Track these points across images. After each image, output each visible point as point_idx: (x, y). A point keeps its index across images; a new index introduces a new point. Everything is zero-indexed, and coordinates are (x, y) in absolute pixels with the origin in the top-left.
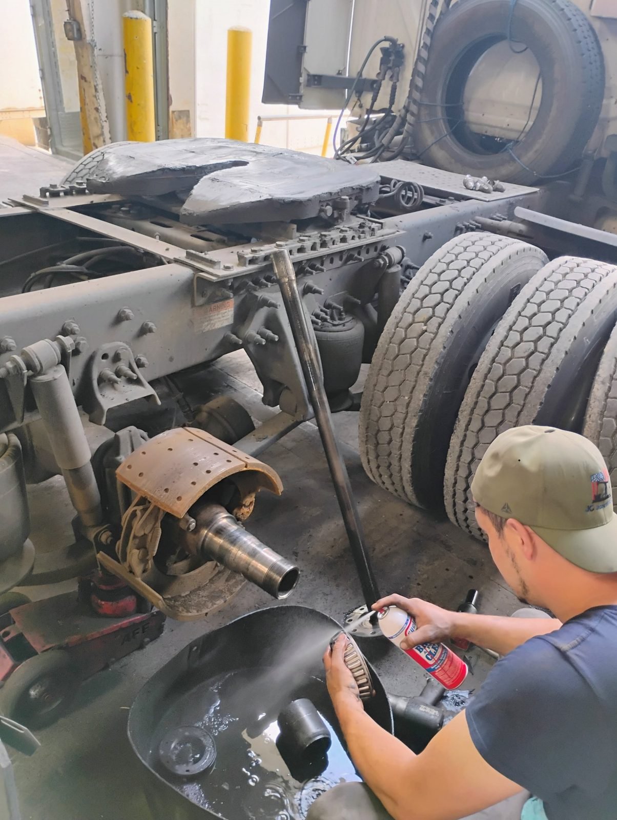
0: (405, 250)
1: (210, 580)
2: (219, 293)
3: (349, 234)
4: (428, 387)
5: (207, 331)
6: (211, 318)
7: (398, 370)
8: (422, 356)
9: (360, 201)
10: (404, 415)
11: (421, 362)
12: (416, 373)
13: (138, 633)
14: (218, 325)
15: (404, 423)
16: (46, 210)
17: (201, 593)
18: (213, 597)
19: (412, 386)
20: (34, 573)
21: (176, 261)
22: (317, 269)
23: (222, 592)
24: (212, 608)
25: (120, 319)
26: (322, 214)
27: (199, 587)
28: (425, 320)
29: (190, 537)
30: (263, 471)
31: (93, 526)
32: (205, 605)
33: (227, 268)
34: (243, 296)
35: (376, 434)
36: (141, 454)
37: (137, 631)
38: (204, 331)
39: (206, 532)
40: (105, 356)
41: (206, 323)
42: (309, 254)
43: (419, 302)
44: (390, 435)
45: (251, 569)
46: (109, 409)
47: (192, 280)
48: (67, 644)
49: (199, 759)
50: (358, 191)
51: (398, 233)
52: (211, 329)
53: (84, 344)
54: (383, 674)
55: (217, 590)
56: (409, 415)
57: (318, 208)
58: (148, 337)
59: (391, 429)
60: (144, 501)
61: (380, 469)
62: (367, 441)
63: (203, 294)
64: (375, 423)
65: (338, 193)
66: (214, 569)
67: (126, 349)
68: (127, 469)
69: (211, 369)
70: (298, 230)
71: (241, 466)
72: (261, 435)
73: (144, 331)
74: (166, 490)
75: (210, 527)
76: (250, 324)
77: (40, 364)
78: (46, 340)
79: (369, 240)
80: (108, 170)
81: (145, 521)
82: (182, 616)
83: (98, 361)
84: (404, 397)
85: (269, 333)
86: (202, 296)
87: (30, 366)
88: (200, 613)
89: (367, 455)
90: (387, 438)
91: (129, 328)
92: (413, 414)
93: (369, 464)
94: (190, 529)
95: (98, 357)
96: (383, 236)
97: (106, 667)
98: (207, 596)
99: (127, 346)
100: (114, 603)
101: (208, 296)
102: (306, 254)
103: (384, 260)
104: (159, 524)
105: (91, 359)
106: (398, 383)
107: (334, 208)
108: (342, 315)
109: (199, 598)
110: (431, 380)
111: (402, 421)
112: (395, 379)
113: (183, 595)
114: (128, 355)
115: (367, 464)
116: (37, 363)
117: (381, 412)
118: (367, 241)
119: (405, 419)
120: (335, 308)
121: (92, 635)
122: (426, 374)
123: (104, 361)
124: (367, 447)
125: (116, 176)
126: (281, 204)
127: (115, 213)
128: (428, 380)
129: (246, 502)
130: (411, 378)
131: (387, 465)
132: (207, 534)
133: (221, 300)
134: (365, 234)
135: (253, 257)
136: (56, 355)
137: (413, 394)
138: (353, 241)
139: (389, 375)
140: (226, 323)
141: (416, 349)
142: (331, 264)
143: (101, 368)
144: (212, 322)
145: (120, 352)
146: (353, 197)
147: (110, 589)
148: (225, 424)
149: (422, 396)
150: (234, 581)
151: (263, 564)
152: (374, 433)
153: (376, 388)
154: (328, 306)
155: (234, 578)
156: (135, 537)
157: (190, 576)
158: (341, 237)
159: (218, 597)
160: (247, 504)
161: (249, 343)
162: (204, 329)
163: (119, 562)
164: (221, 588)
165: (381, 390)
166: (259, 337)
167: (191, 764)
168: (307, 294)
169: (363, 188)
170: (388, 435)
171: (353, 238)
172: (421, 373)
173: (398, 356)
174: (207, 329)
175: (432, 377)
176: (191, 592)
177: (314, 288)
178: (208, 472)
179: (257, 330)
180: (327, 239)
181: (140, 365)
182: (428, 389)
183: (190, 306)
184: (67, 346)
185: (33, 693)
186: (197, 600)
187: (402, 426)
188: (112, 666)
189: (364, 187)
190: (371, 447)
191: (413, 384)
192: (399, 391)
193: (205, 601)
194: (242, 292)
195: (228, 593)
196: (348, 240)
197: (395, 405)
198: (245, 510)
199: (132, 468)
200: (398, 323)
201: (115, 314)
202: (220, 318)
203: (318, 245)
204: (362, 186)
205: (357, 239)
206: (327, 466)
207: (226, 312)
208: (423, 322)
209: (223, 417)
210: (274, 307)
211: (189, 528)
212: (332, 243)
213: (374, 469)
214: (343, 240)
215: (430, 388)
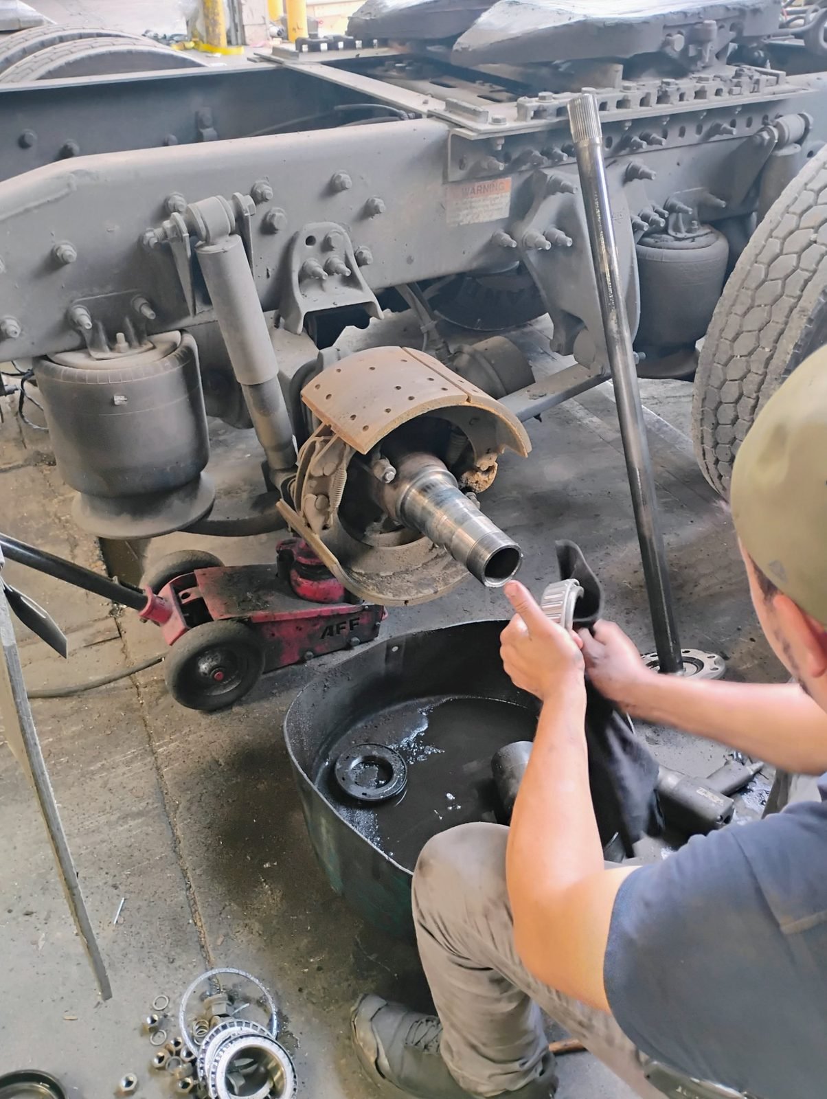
0: (811, 119)
1: (423, 564)
2: (485, 165)
3: (711, 86)
4: (804, 332)
5: (467, 225)
6: (473, 204)
7: (760, 306)
8: (802, 282)
9: (740, 32)
10: (761, 377)
11: (798, 293)
12: (788, 309)
13: (344, 628)
14: (484, 218)
15: (759, 390)
16: (294, 64)
17: (408, 577)
18: (420, 585)
19: (778, 330)
20: (211, 518)
21: (430, 115)
22: (650, 142)
23: (434, 580)
24: (416, 596)
25: (333, 188)
26: (668, 50)
27: (407, 570)
28: (817, 224)
29: (389, 492)
30: (496, 413)
31: (283, 470)
32: (407, 591)
33: (496, 121)
34: (527, 175)
35: (717, 409)
36: (335, 372)
37: (343, 625)
38: (461, 224)
39: (408, 487)
40: (310, 240)
41: (465, 212)
42: (635, 112)
43: (812, 195)
44: (736, 410)
45: (455, 540)
46: (308, 313)
47: (445, 141)
48: (249, 618)
49: (382, 785)
50: (737, 13)
51: (803, 91)
52: (472, 222)
53: (281, 217)
54: (662, 742)
55: (429, 577)
56: (768, 377)
57: (662, 38)
58: (375, 221)
59: (737, 401)
60: (328, 432)
61: (719, 466)
62: (702, 419)
63: (461, 165)
64: (716, 390)
65: (699, 13)
66: (431, 550)
67: (341, 233)
68: (315, 389)
69: (526, 330)
70: (626, 77)
71: (459, 397)
72: (537, 392)
73: (369, 211)
74: (353, 417)
75: (414, 481)
76: (533, 218)
77: (206, 227)
78: (219, 196)
79: (748, 98)
80: (378, 5)
81: (324, 456)
82: (368, 594)
83: (301, 247)
84: (764, 348)
85: (561, 234)
86: (460, 168)
87: (193, 231)
88: (397, 598)
89: (702, 443)
90: (731, 415)
91: (349, 202)
92: (775, 377)
93: (705, 459)
94: (386, 480)
95: (301, 241)
96: (774, 94)
97: (302, 661)
98: (414, 583)
99: (343, 230)
100: (316, 583)
101: (469, 168)
102: (630, 110)
103: (771, 133)
104: (345, 465)
105: (291, 243)
106: (756, 327)
107: (689, 41)
108: (693, 224)
109: (402, 581)
110: (810, 321)
111: (755, 387)
112: (753, 320)
113: (382, 574)
114: (345, 244)
115: (702, 457)
116: (201, 225)
117: (725, 374)
118: (744, 99)
119: (762, 382)
120: (680, 210)
121: (283, 616)
122: (803, 311)
123: (309, 247)
124: (702, 431)
125: (385, 11)
126: (599, 29)
127: (387, 71)
128: (805, 320)
129: (481, 465)
130: (779, 317)
131: (728, 458)
132: (409, 489)
133: (490, 178)
134: (740, 86)
135: (539, 107)
136: (229, 220)
137: (778, 345)
138: (718, 98)
139: (745, 313)
140: (497, 216)
141: (794, 271)
142: (680, 138)
143: (304, 257)
144: (475, 211)
145: (331, 236)
146: (727, 26)
147: (310, 563)
148: (491, 371)
149: (792, 347)
150: (454, 569)
151: (471, 534)
152: (713, 406)
153: (723, 335)
154: (671, 209)
155: (455, 565)
156: (311, 477)
157: (395, 551)
158: (698, 89)
159: (429, 585)
160: (484, 468)
161: (529, 248)
162: (462, 221)
163: (294, 510)
164: (434, 576)
165: (730, 338)
166: (543, 239)
167: (372, 788)
168: (631, 180)
169: (746, 9)
170: (733, 409)
171: (718, 92)
172: (798, 308)
173: (763, 282)
174: (465, 222)
175: (812, 317)
176: (394, 574)
177: (641, 170)
178: (411, 398)
179: (542, 231)
180: (669, 89)
181: (361, 261)
182: (803, 336)
183: (440, 181)
184: (244, 207)
185: (204, 667)
186: (399, 584)
187: (754, 395)
188: (308, 662)
189: (747, 7)
190: (708, 429)
191: (781, 326)
192: (758, 339)
193: (409, 587)
194: (524, 168)
195: (442, 583)
196: (708, 93)
197: (748, 362)
198: (480, 477)
199: (320, 389)
200: (772, 231)
201: (326, 180)
202: (487, 206)
203: (654, 99)
204: (744, 6)
205: (725, 95)
206: (619, 435)
207: (498, 198)
208: (813, 228)
209: (490, 363)
210: (568, 191)
211: (384, 478)
212: (678, 98)
213: (711, 466)
214: (700, 94)
215: (807, 335)
